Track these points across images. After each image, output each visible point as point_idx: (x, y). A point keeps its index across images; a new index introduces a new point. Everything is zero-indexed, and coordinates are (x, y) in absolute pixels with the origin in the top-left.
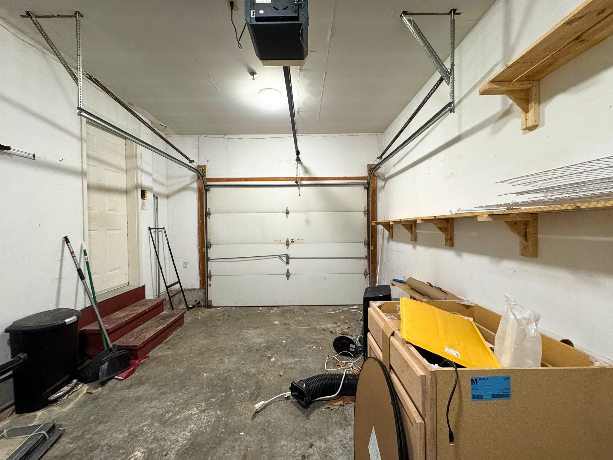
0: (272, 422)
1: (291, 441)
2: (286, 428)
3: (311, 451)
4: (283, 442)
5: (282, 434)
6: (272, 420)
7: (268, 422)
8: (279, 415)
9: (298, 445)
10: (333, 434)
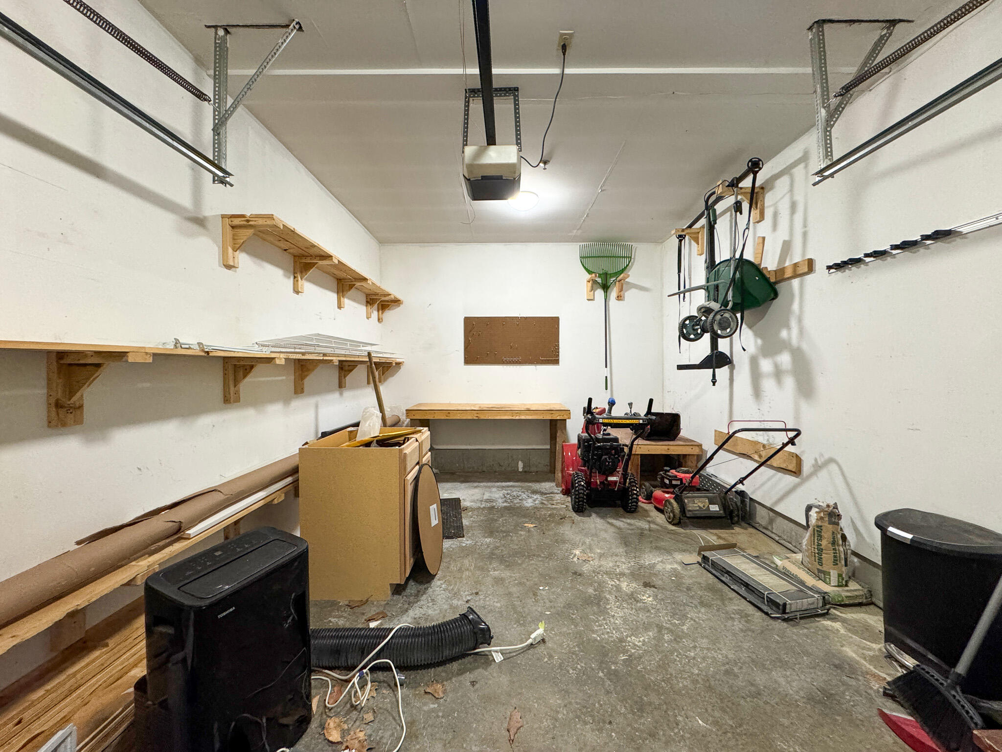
0: (515, 624)
1: (489, 605)
2: (495, 618)
3: (469, 598)
4: (499, 605)
5: (500, 612)
6: (515, 626)
7: (520, 624)
8: (507, 632)
9: (482, 602)
10: (440, 611)
